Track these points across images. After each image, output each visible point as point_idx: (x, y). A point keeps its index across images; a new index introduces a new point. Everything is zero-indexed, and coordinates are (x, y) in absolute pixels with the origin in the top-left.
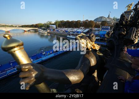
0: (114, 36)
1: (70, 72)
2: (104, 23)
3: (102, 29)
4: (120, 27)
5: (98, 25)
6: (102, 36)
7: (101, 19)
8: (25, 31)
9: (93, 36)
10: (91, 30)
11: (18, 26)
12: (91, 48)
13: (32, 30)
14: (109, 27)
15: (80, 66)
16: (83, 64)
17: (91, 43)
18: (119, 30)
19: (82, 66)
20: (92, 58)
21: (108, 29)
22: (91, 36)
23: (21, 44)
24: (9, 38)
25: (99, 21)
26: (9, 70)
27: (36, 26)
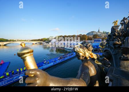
0: (109, 45)
1: (72, 81)
2: (95, 36)
3: (95, 41)
4: (114, 38)
5: (91, 38)
6: (96, 47)
7: (93, 33)
8: (33, 44)
9: (89, 46)
10: (85, 42)
11: (29, 40)
12: (89, 57)
13: (38, 43)
14: (101, 39)
15: (81, 76)
16: (84, 73)
17: (89, 52)
18: (113, 40)
19: (83, 75)
20: (91, 67)
21: (100, 41)
22: (88, 45)
23: (31, 51)
24: (24, 46)
25: (91, 35)
26: (16, 76)
27: (42, 40)
